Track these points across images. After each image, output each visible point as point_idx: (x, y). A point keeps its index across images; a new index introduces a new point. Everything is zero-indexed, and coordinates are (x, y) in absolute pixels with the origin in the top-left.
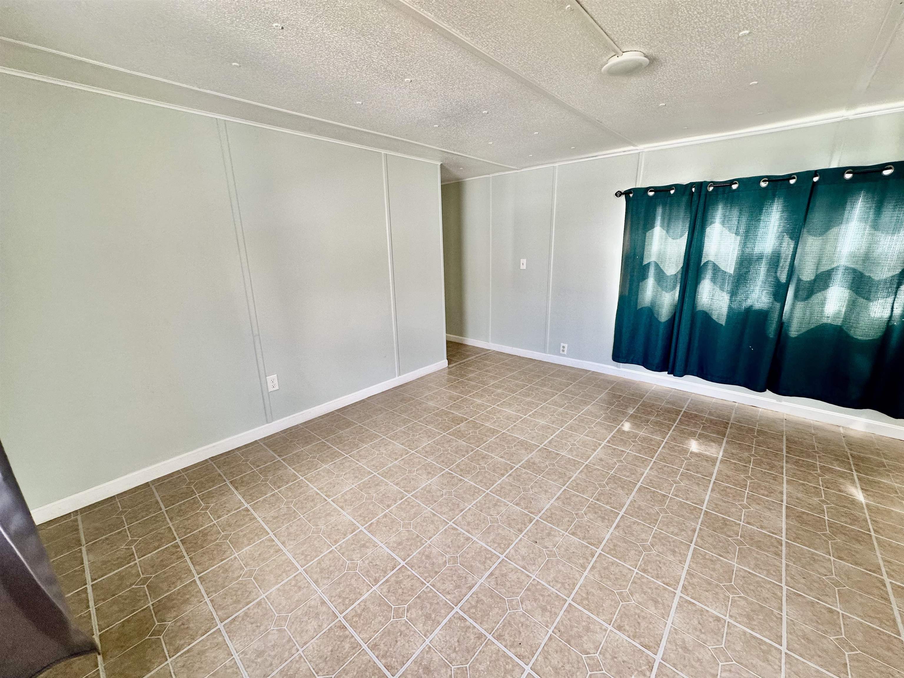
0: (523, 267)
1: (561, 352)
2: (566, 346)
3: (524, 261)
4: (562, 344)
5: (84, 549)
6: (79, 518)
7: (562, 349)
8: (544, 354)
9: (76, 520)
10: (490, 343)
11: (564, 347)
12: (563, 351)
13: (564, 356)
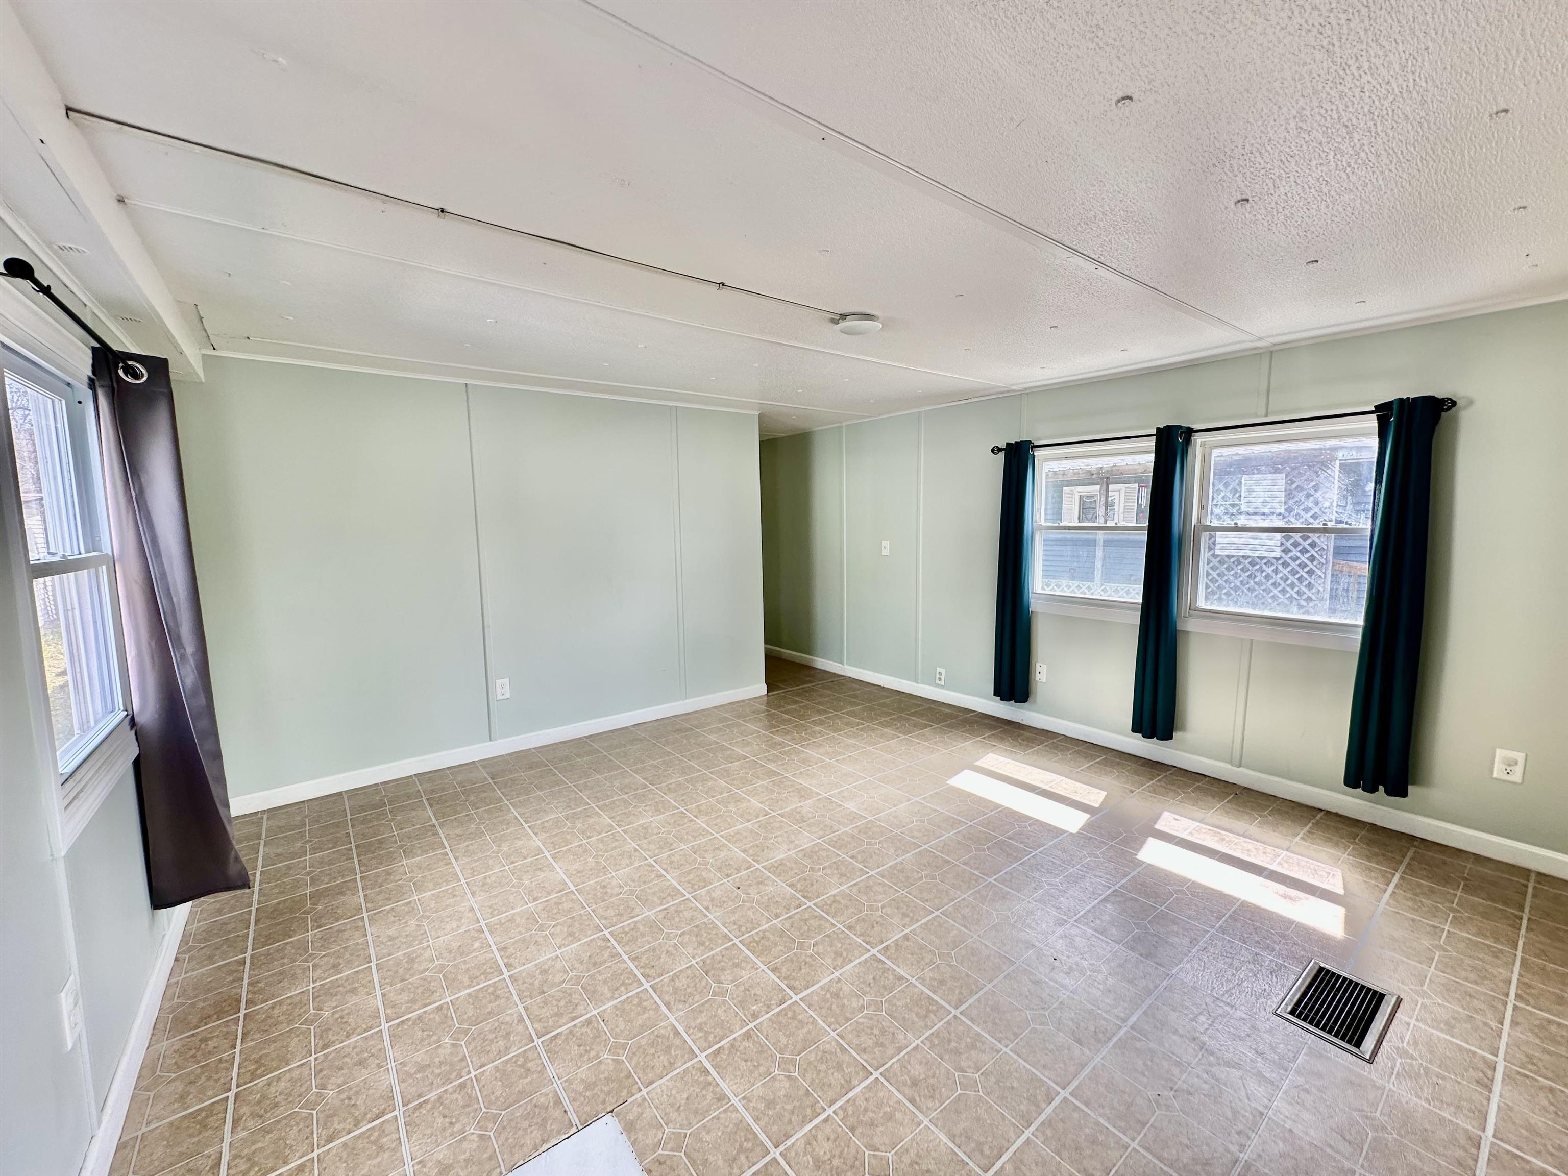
0: (885, 552)
1: (938, 681)
2: (943, 671)
3: (886, 543)
4: (939, 670)
5: (262, 842)
6: (265, 817)
7: (938, 676)
8: (914, 684)
9: (262, 818)
10: (846, 666)
11: (940, 674)
12: (940, 679)
13: (942, 687)
